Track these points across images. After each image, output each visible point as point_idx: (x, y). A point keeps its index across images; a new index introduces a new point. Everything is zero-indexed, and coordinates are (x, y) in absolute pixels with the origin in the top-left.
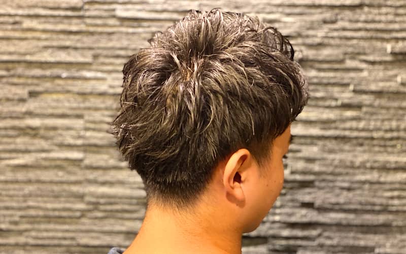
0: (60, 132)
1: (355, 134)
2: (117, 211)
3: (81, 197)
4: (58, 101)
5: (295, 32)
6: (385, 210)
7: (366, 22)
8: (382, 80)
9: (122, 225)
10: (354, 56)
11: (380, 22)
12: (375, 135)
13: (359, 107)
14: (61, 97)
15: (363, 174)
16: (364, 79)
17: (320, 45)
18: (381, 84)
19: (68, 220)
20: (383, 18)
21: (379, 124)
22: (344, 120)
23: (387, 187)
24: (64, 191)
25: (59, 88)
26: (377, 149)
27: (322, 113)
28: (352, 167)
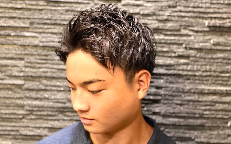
0: (10, 68)
1: (185, 73)
2: (44, 115)
3: (22, 107)
4: (9, 49)
5: (152, 12)
6: (201, 117)
7: (193, 7)
8: (202, 42)
9: (47, 123)
10: (186, 27)
11: (202, 8)
12: (197, 74)
13: (188, 57)
14: (11, 47)
15: (189, 96)
16: (191, 41)
17: (167, 21)
18: (201, 44)
19: (14, 120)
20: (204, 5)
21: (199, 67)
22: (179, 65)
23: (203, 104)
24: (13, 103)
25: (9, 42)
26: (197, 82)
27: (167, 60)
28: (183, 92)
